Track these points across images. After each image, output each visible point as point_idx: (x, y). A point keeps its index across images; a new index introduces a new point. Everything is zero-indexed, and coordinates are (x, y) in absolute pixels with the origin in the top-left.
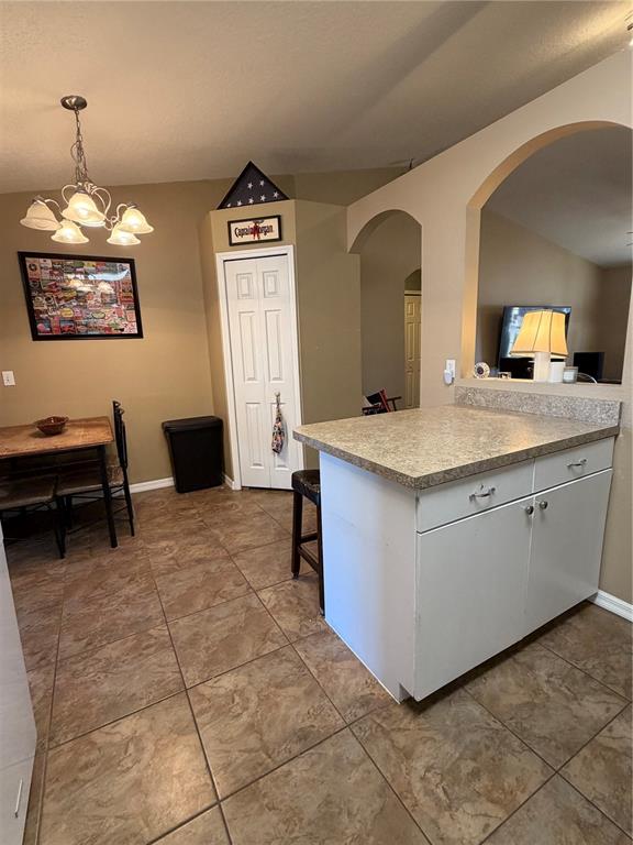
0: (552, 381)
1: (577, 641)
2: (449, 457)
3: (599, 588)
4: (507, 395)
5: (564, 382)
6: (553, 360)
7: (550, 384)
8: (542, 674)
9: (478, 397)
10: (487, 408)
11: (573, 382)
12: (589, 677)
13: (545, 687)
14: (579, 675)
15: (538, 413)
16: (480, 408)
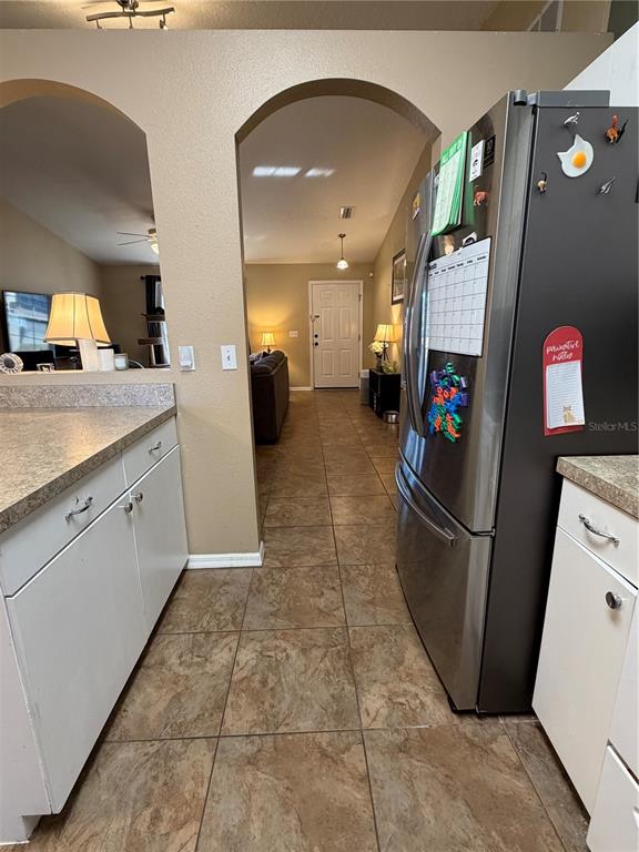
0: (103, 370)
1: (188, 610)
2: (23, 477)
3: (190, 553)
4: (55, 390)
5: (117, 369)
6: (99, 348)
7: (102, 373)
8: (174, 660)
9: (15, 396)
10: (31, 409)
11: (126, 369)
12: (208, 633)
13: (181, 671)
14: (201, 638)
15: (98, 404)
16: (21, 409)
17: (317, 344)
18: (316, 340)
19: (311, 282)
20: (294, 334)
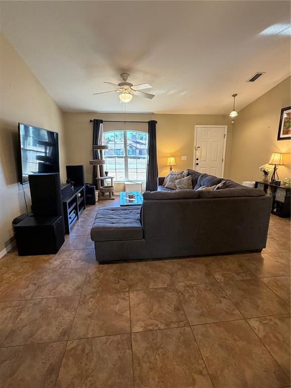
17: (197, 164)
18: (197, 162)
19: (196, 126)
20: (184, 158)
